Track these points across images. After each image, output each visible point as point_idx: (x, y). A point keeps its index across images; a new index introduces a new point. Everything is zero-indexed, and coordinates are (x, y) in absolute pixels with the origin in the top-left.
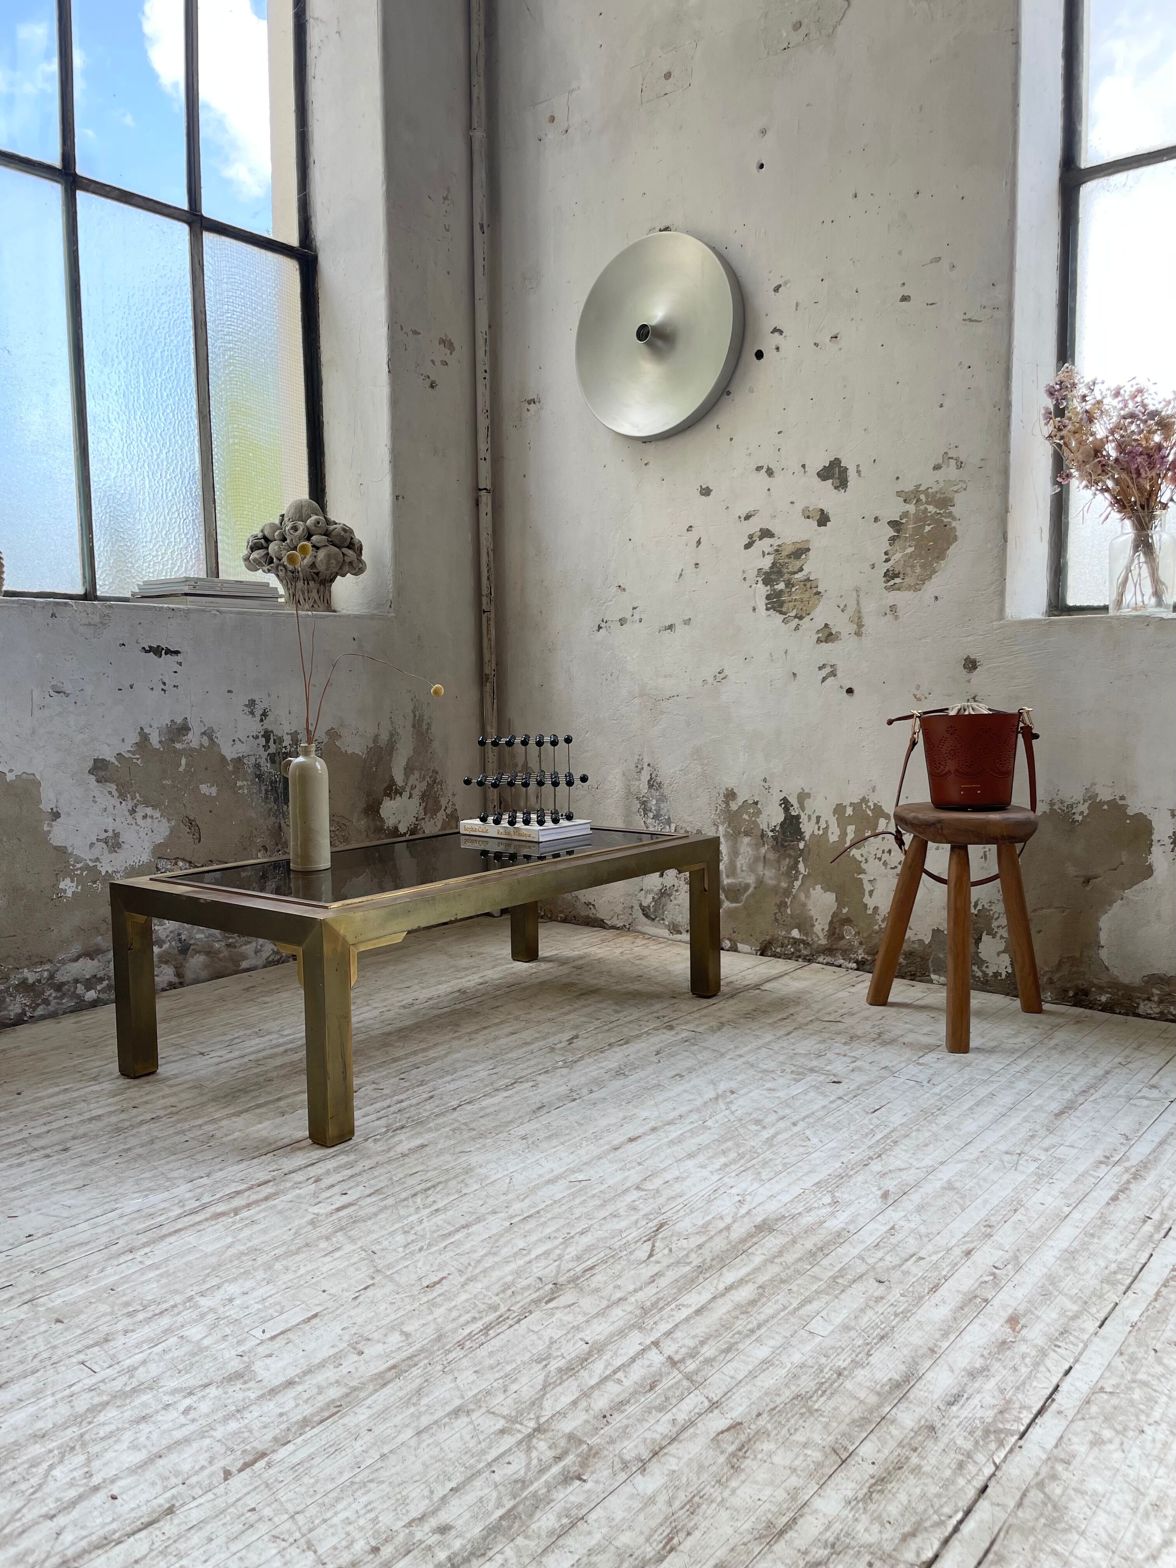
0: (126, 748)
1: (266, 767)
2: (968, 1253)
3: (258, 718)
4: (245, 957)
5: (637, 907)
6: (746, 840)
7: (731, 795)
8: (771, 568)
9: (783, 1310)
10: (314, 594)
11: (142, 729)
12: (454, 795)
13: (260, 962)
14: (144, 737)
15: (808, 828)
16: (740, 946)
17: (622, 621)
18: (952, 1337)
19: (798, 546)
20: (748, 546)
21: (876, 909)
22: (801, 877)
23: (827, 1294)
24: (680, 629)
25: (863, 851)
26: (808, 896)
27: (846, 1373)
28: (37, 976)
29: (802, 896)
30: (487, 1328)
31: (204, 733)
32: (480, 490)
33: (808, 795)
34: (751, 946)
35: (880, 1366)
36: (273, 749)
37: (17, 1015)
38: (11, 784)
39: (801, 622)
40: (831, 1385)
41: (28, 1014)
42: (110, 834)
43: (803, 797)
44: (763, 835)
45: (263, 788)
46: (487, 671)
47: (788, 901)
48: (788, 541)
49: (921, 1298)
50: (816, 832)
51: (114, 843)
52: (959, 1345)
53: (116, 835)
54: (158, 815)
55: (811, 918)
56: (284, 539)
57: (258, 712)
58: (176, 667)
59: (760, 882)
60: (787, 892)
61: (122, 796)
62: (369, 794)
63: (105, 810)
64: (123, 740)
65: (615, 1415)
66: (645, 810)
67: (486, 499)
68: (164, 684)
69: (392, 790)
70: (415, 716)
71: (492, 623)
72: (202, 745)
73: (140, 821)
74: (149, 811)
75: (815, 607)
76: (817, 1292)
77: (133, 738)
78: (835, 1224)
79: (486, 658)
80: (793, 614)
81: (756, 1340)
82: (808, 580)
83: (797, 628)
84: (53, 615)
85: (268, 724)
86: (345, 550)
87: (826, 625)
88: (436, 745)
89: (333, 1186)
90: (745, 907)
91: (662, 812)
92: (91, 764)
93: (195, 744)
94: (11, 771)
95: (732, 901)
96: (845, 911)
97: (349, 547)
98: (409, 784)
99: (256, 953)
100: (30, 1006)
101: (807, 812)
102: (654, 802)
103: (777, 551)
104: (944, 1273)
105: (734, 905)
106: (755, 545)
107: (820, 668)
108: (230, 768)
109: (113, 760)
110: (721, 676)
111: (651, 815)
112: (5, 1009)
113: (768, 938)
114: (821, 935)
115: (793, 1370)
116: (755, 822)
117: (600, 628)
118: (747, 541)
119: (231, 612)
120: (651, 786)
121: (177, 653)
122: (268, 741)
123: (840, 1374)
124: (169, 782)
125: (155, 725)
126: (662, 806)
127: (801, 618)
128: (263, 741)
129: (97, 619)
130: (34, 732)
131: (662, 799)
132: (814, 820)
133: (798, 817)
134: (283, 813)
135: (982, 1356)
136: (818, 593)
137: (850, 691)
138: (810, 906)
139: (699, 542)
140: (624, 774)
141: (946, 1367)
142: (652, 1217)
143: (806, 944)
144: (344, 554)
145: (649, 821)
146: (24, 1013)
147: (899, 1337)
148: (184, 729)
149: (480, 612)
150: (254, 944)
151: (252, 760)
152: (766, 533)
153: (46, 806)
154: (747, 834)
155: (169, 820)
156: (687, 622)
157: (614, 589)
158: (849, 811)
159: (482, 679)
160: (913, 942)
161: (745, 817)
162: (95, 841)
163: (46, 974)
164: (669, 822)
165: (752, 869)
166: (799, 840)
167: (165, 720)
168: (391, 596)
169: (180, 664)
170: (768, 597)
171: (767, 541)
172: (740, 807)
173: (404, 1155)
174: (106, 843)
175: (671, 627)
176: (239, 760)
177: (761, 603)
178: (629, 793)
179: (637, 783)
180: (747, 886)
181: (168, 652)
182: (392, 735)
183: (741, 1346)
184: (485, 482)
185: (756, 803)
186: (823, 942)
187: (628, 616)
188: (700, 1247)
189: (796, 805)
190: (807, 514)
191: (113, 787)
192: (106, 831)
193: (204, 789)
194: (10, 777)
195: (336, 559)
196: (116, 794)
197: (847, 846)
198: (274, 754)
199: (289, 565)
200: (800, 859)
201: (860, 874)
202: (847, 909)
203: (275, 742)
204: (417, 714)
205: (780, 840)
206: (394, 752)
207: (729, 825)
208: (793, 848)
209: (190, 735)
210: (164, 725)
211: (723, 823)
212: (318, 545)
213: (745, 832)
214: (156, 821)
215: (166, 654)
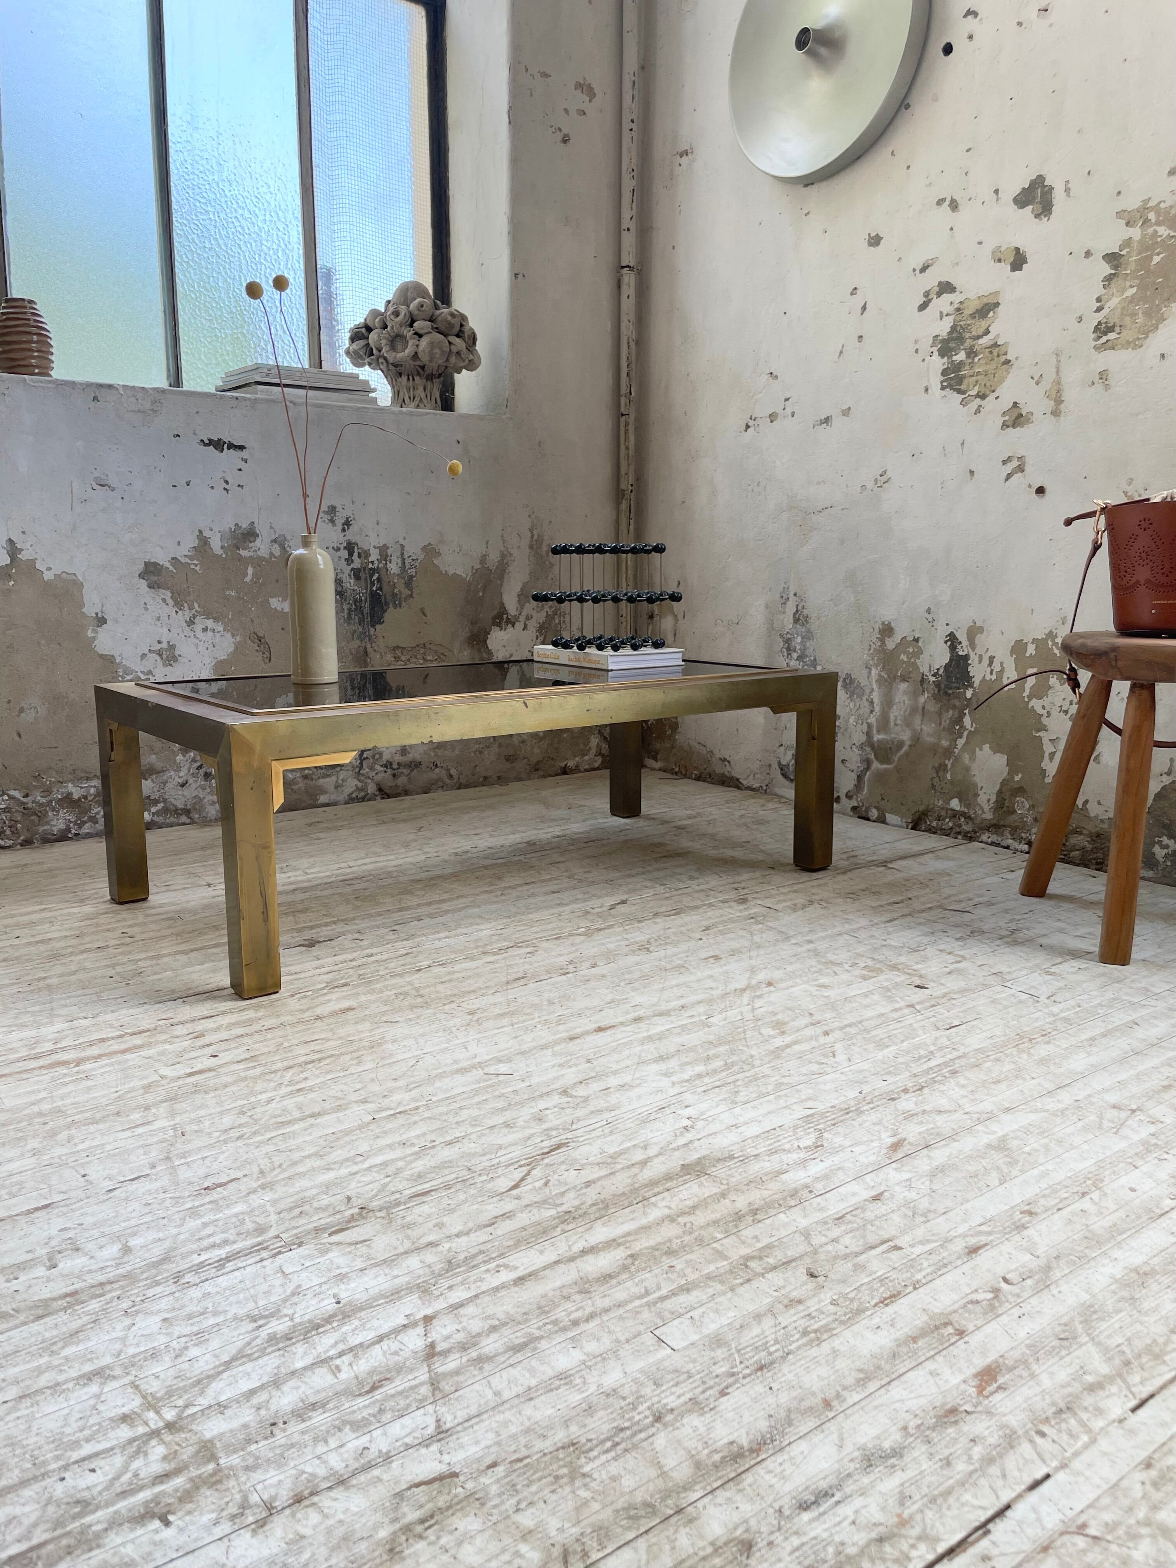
0: (183, 552)
1: (350, 583)
2: (974, 1251)
3: (339, 527)
4: (324, 792)
5: (775, 765)
6: (903, 686)
7: (887, 630)
8: (950, 333)
9: (641, 1297)
10: (420, 392)
11: (200, 532)
13: (342, 797)
14: (204, 541)
15: (978, 671)
16: (889, 817)
17: (773, 417)
18: (872, 1386)
19: (985, 300)
20: (923, 307)
22: (966, 733)
23: (722, 1282)
24: (838, 422)
25: (1046, 701)
26: (973, 758)
27: (669, 1418)
28: (83, 792)
29: (966, 757)
30: (228, 1259)
31: (275, 541)
32: (623, 267)
33: (981, 630)
34: (902, 817)
35: (730, 1415)
36: (357, 563)
37: (60, 830)
38: (48, 584)
39: (983, 403)
40: (635, 1434)
41: (73, 831)
42: (165, 645)
43: (974, 632)
44: (923, 680)
45: (346, 607)
46: (623, 486)
47: (949, 763)
48: (972, 295)
49: (860, 1311)
50: (988, 677)
51: (169, 655)
52: (875, 1403)
53: (172, 647)
54: (221, 629)
55: (975, 785)
56: (385, 327)
57: (340, 521)
58: (242, 465)
59: (916, 739)
60: (948, 752)
61: (179, 605)
62: (473, 623)
63: (159, 619)
64: (179, 543)
65: (292, 1423)
66: (788, 649)
67: (629, 278)
68: (227, 482)
69: (502, 619)
70: (532, 536)
71: (631, 428)
72: (272, 554)
73: (199, 634)
74: (210, 623)
75: (1002, 381)
76: (709, 1277)
77: (190, 542)
78: (796, 1177)
79: (623, 470)
80: (973, 392)
81: (572, 1339)
82: (996, 345)
83: (978, 411)
84: (95, 399)
85: (351, 535)
86: (453, 339)
87: (1015, 404)
89: (210, 1045)
90: (898, 770)
91: (807, 652)
92: (141, 567)
93: (264, 552)
94: (49, 569)
95: (882, 762)
96: (1017, 778)
97: (458, 336)
98: (524, 613)
99: (336, 787)
100: (75, 823)
101: (979, 651)
102: (799, 640)
103: (958, 309)
104: (919, 1276)
105: (884, 766)
106: (931, 305)
107: (1004, 462)
109: (168, 565)
110: (883, 479)
111: (795, 655)
112: (48, 823)
113: (922, 808)
114: (986, 808)
115: (594, 1399)
116: (914, 665)
117: (748, 427)
118: (921, 300)
120: (796, 621)
121: (241, 448)
122: (351, 554)
123: (658, 1418)
124: (233, 593)
125: (216, 528)
126: (808, 644)
127: (983, 397)
128: (345, 554)
129: (147, 405)
130: (74, 528)
131: (808, 636)
132: (986, 661)
133: (966, 657)
134: (370, 636)
135: (905, 1428)
136: (1007, 362)
137: (1041, 491)
138: (975, 770)
139: (864, 308)
140: (767, 607)
141: (835, 1436)
142: (554, 1133)
143: (968, 818)
144: (450, 343)
145: (794, 662)
146: (68, 830)
147: (787, 1373)
148: (250, 534)
149: (619, 415)
150: (334, 778)
152: (946, 288)
153: (90, 609)
154: (904, 679)
155: (233, 635)
156: (846, 412)
157: (766, 377)
158: (1031, 650)
159: (619, 495)
160: (1102, 821)
161: (903, 657)
162: (147, 652)
163: (92, 790)
164: (814, 664)
165: (908, 723)
166: (967, 688)
167: (228, 523)
168: (507, 393)
169: (246, 461)
170: (944, 373)
171: (947, 297)
172: (898, 646)
173: (318, 1018)
174: (160, 655)
175: (827, 420)
177: (936, 380)
178: (771, 629)
179: (781, 617)
180: (900, 744)
181: (231, 446)
182: (503, 556)
183: (544, 1344)
184: (628, 259)
185: (917, 640)
186: (989, 816)
187: (779, 410)
188: (588, 1184)
189: (965, 643)
190: (999, 255)
191: (168, 594)
192: (159, 642)
193: (275, 603)
194: (48, 576)
195: (440, 349)
196: (171, 602)
197: (1026, 693)
198: (359, 570)
199: (391, 356)
200: (966, 711)
201: (1039, 731)
202: (1020, 776)
203: (359, 556)
204: (535, 533)
205: (943, 686)
206: (506, 576)
207: (883, 668)
208: (958, 696)
209: (258, 542)
210: (227, 529)
211: (876, 666)
212: (421, 332)
213: (901, 676)
214: (218, 635)
215: (229, 448)
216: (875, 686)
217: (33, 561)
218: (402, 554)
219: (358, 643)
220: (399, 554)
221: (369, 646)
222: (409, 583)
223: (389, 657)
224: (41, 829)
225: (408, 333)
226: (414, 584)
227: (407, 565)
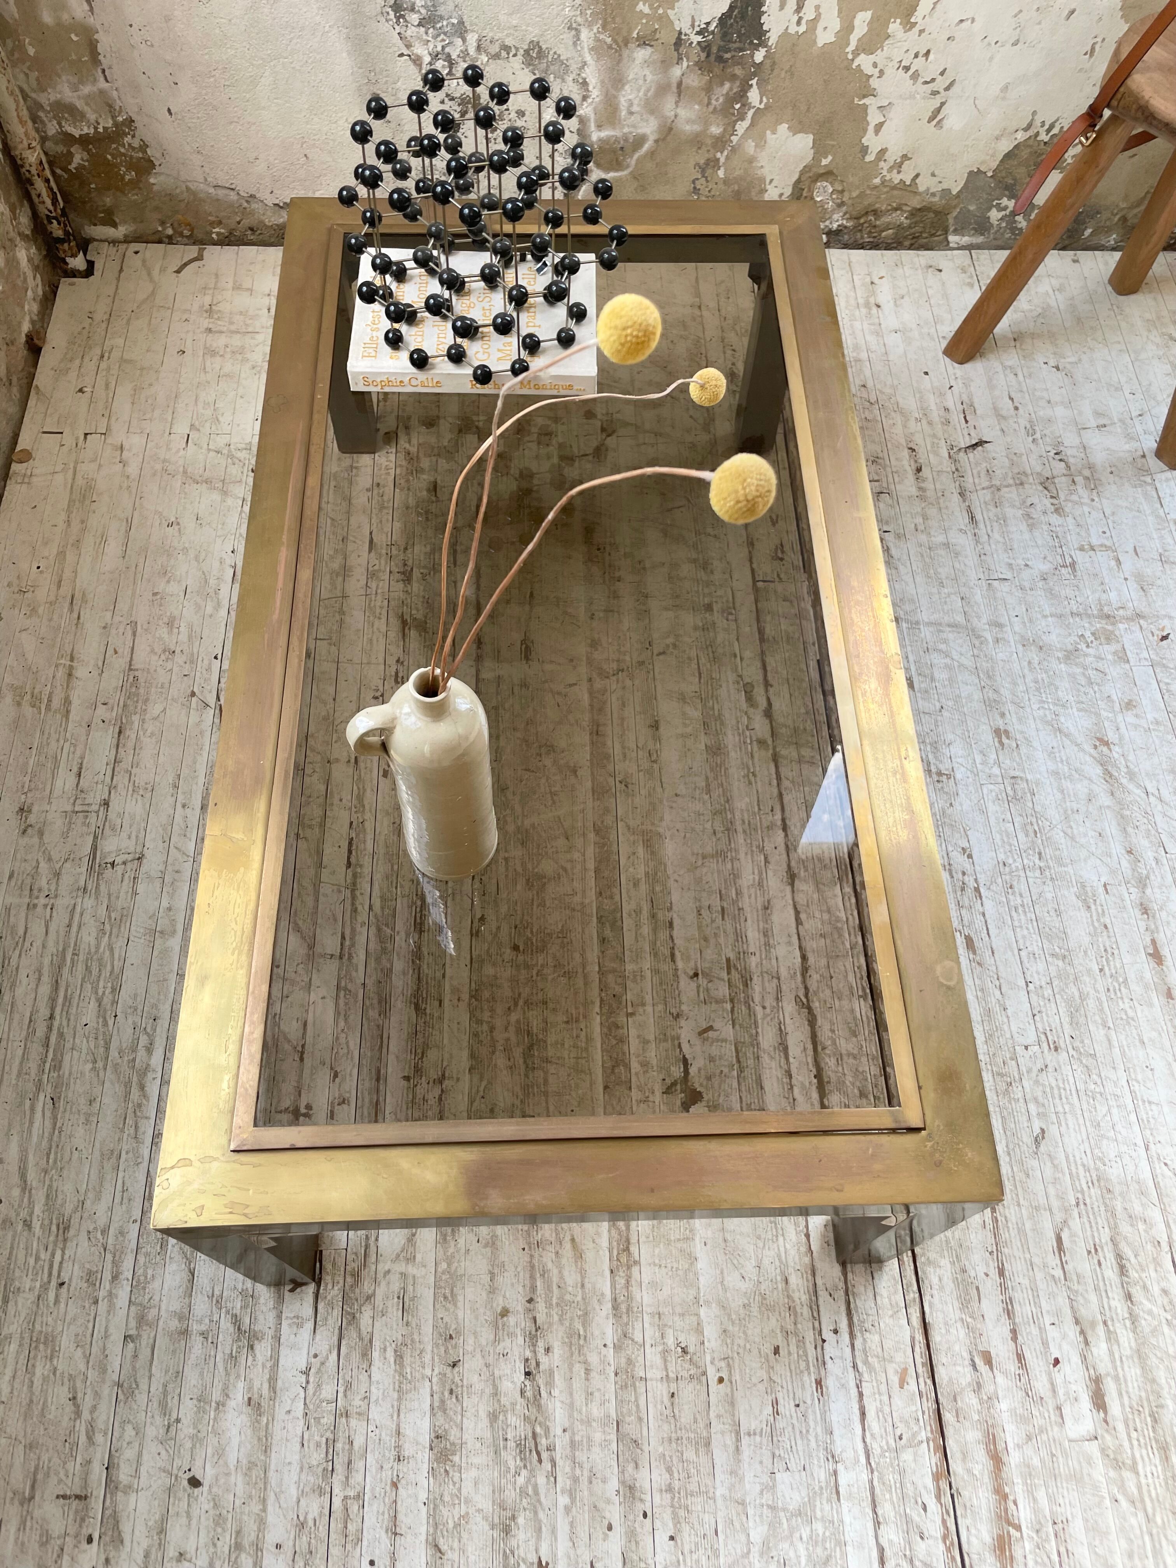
6: (642, 54)
15: (776, 22)
21: (883, 151)
22: (750, 114)
25: (879, 56)
26: (761, 142)
29: (750, 147)
44: (679, 42)
47: (722, 157)
50: (793, 29)
55: (762, 180)
59: (668, 131)
60: (721, 142)
90: (634, 176)
91: (442, 10)
95: (607, 170)
96: (824, 162)
105: (612, 175)
111: (414, 18)
116: (663, 18)
132: (792, 6)
133: (759, 3)
138: (763, 159)
154: (644, 42)
160: (933, 195)
164: (461, 30)
165: (651, 107)
166: (756, 47)
180: (640, 140)
197: (849, 49)
200: (754, 82)
201: (864, 96)
202: (830, 158)
205: (714, 49)
207: (604, 27)
208: (740, 62)
211: (590, 25)
213: (638, 39)
216: (588, 58)
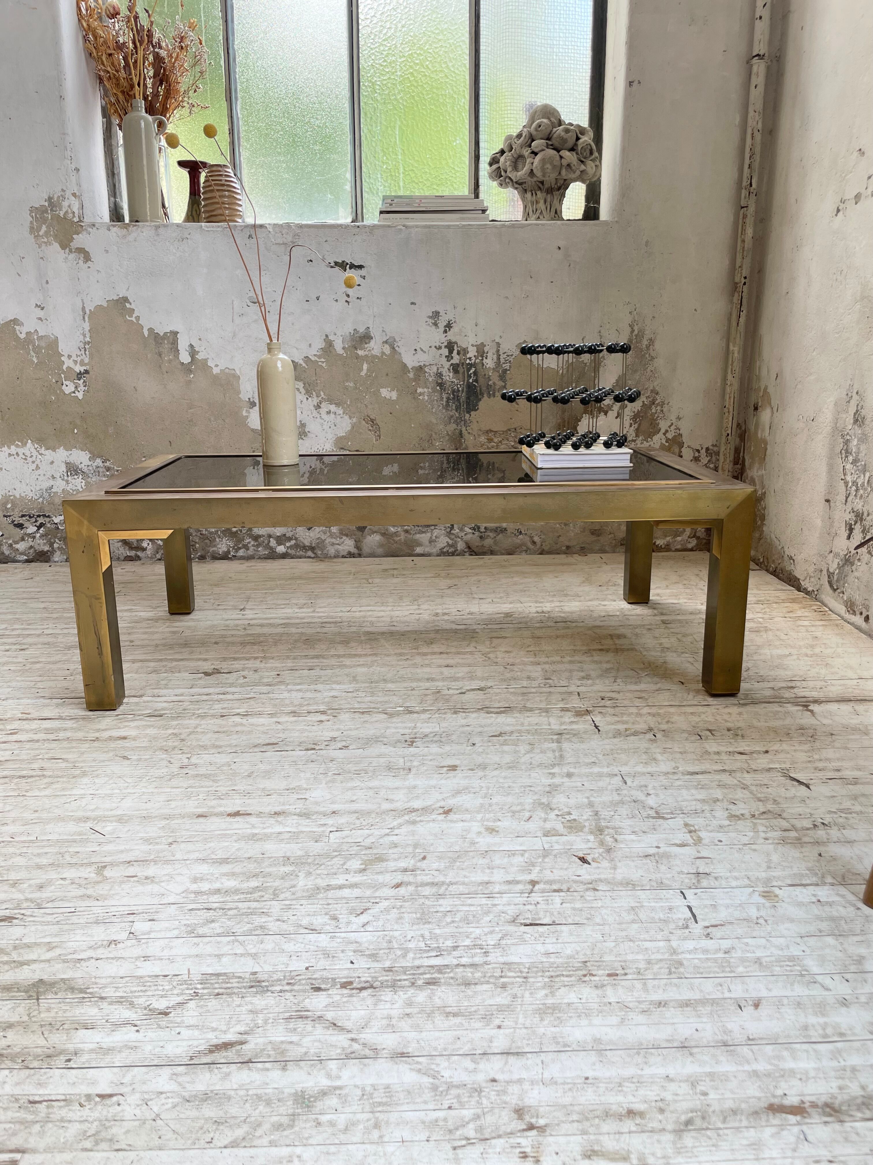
0: (313, 352)
1: (449, 376)
3: (442, 329)
4: (420, 545)
5: (825, 572)
10: (541, 205)
11: (327, 336)
12: (679, 418)
13: (434, 551)
14: (329, 344)
17: (857, 198)
31: (386, 342)
32: (753, 57)
36: (456, 359)
37: (223, 552)
38: (216, 377)
41: (232, 553)
45: (445, 396)
51: (300, 432)
53: (303, 425)
54: (341, 412)
56: (511, 150)
57: (442, 324)
58: (360, 281)
61: (309, 393)
64: (310, 345)
66: (847, 452)
67: (759, 68)
68: (349, 296)
70: (633, 331)
71: (749, 220)
72: (383, 353)
73: (324, 416)
74: (333, 408)
77: (319, 344)
79: (737, 264)
84: (250, 237)
85: (451, 336)
86: (565, 153)
88: (659, 363)
93: (376, 352)
94: (217, 366)
97: (572, 149)
99: (430, 542)
100: (233, 548)
102: (855, 442)
108: (411, 375)
109: (301, 362)
112: (215, 546)
117: (838, 211)
119: (417, 226)
120: (856, 421)
121: (361, 267)
122: (451, 352)
124: (351, 384)
125: (339, 333)
126: (862, 448)
128: (446, 352)
129: (291, 239)
130: (234, 335)
131: (863, 439)
134: (465, 421)
140: (835, 404)
144: (561, 157)
145: (849, 466)
146: (228, 552)
148: (366, 337)
149: (739, 208)
150: (429, 535)
151: (434, 369)
153: (245, 396)
155: (350, 418)
159: (733, 288)
167: (348, 328)
169: (364, 278)
176: (420, 369)
178: (835, 428)
179: (844, 416)
181: (352, 266)
184: (758, 45)
187: (863, 190)
191: (301, 385)
193: (385, 392)
194: (216, 371)
195: (551, 163)
196: (303, 391)
198: (458, 365)
199: (514, 175)
203: (458, 353)
204: (636, 328)
206: (601, 369)
209: (372, 344)
210: (348, 334)
212: (536, 150)
214: (339, 417)
215: (350, 268)
217: (206, 360)
218: (498, 351)
219: (454, 426)
220: (495, 350)
221: (464, 429)
222: (503, 377)
223: (483, 439)
224: (212, 549)
225: (526, 152)
226: (508, 377)
227: (502, 360)
